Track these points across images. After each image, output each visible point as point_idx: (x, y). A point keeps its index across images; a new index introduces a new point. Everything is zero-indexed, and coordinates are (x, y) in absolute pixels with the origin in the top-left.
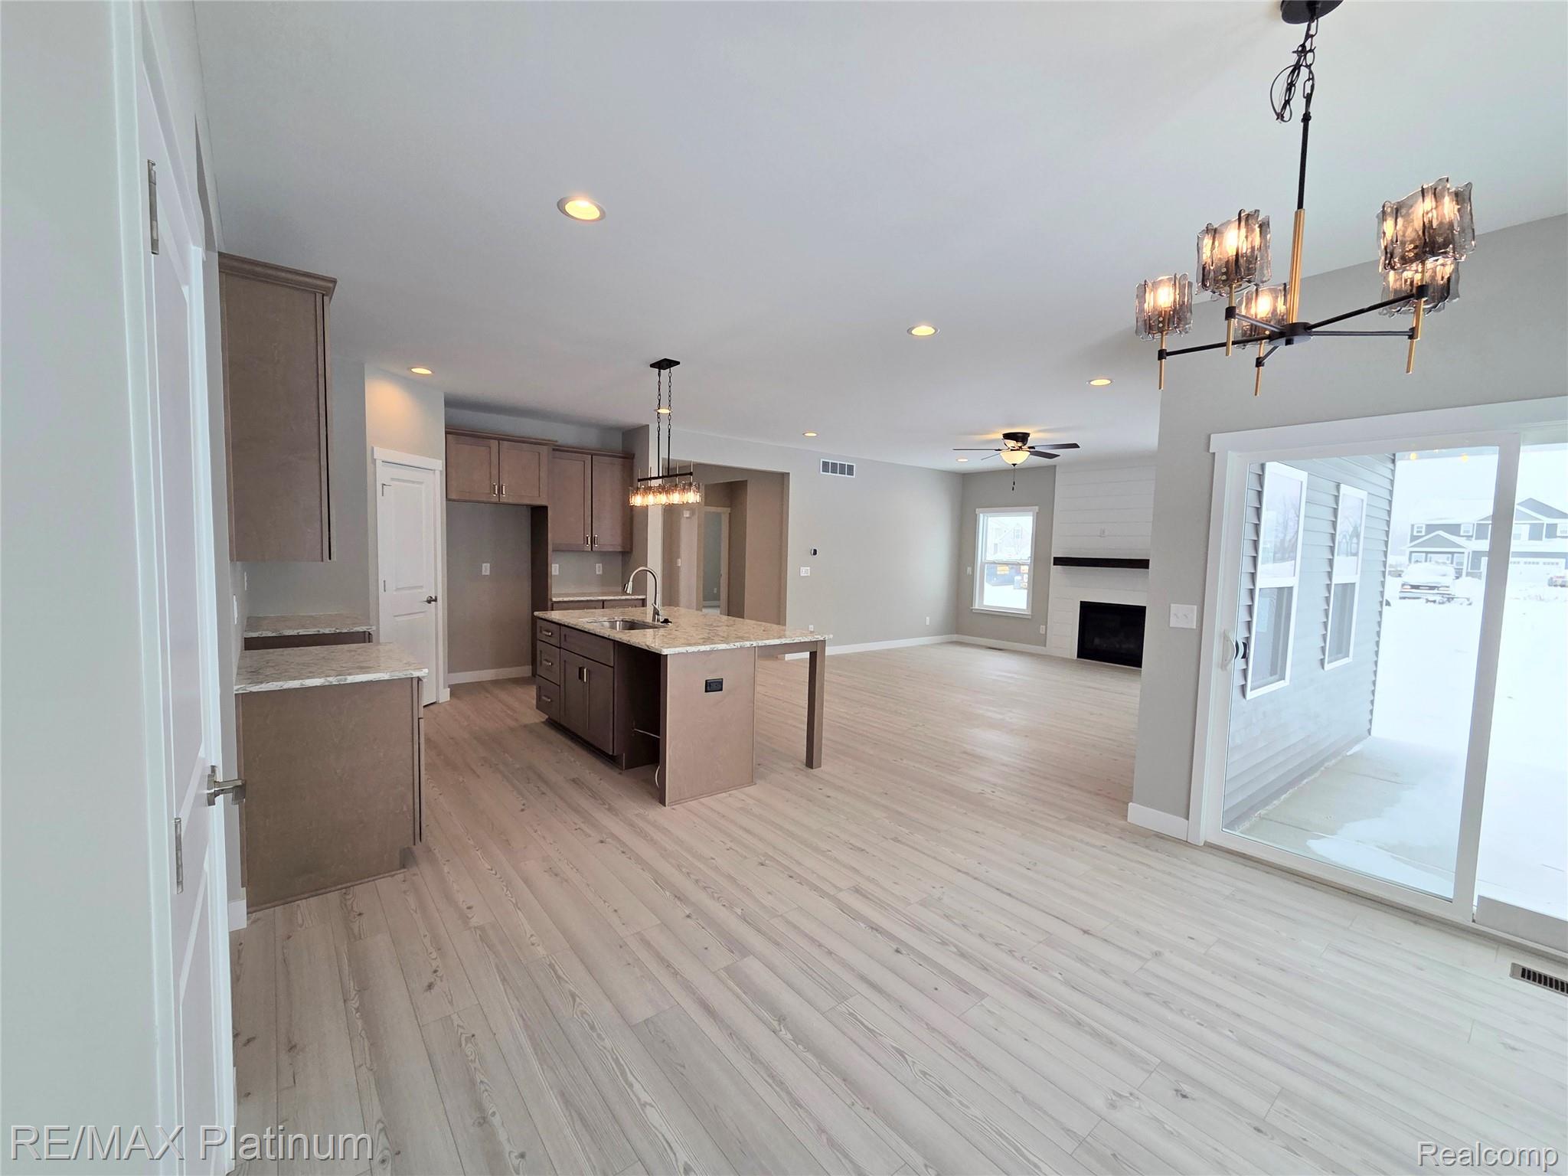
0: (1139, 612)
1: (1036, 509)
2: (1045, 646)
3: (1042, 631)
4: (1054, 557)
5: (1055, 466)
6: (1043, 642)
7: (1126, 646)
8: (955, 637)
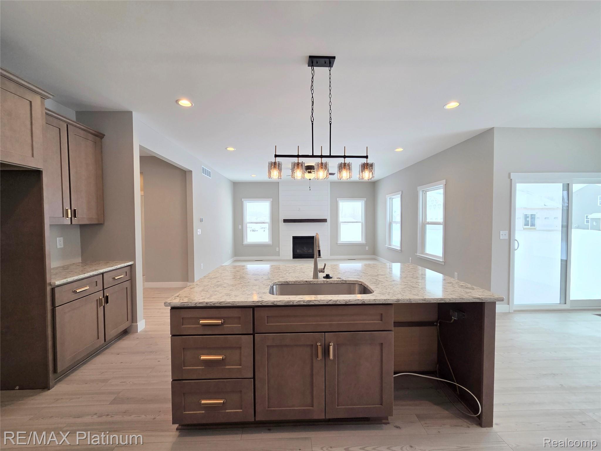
1: (271, 199)
2: (279, 256)
3: (277, 250)
4: (284, 220)
5: (279, 182)
6: (278, 254)
7: (309, 251)
8: (235, 258)
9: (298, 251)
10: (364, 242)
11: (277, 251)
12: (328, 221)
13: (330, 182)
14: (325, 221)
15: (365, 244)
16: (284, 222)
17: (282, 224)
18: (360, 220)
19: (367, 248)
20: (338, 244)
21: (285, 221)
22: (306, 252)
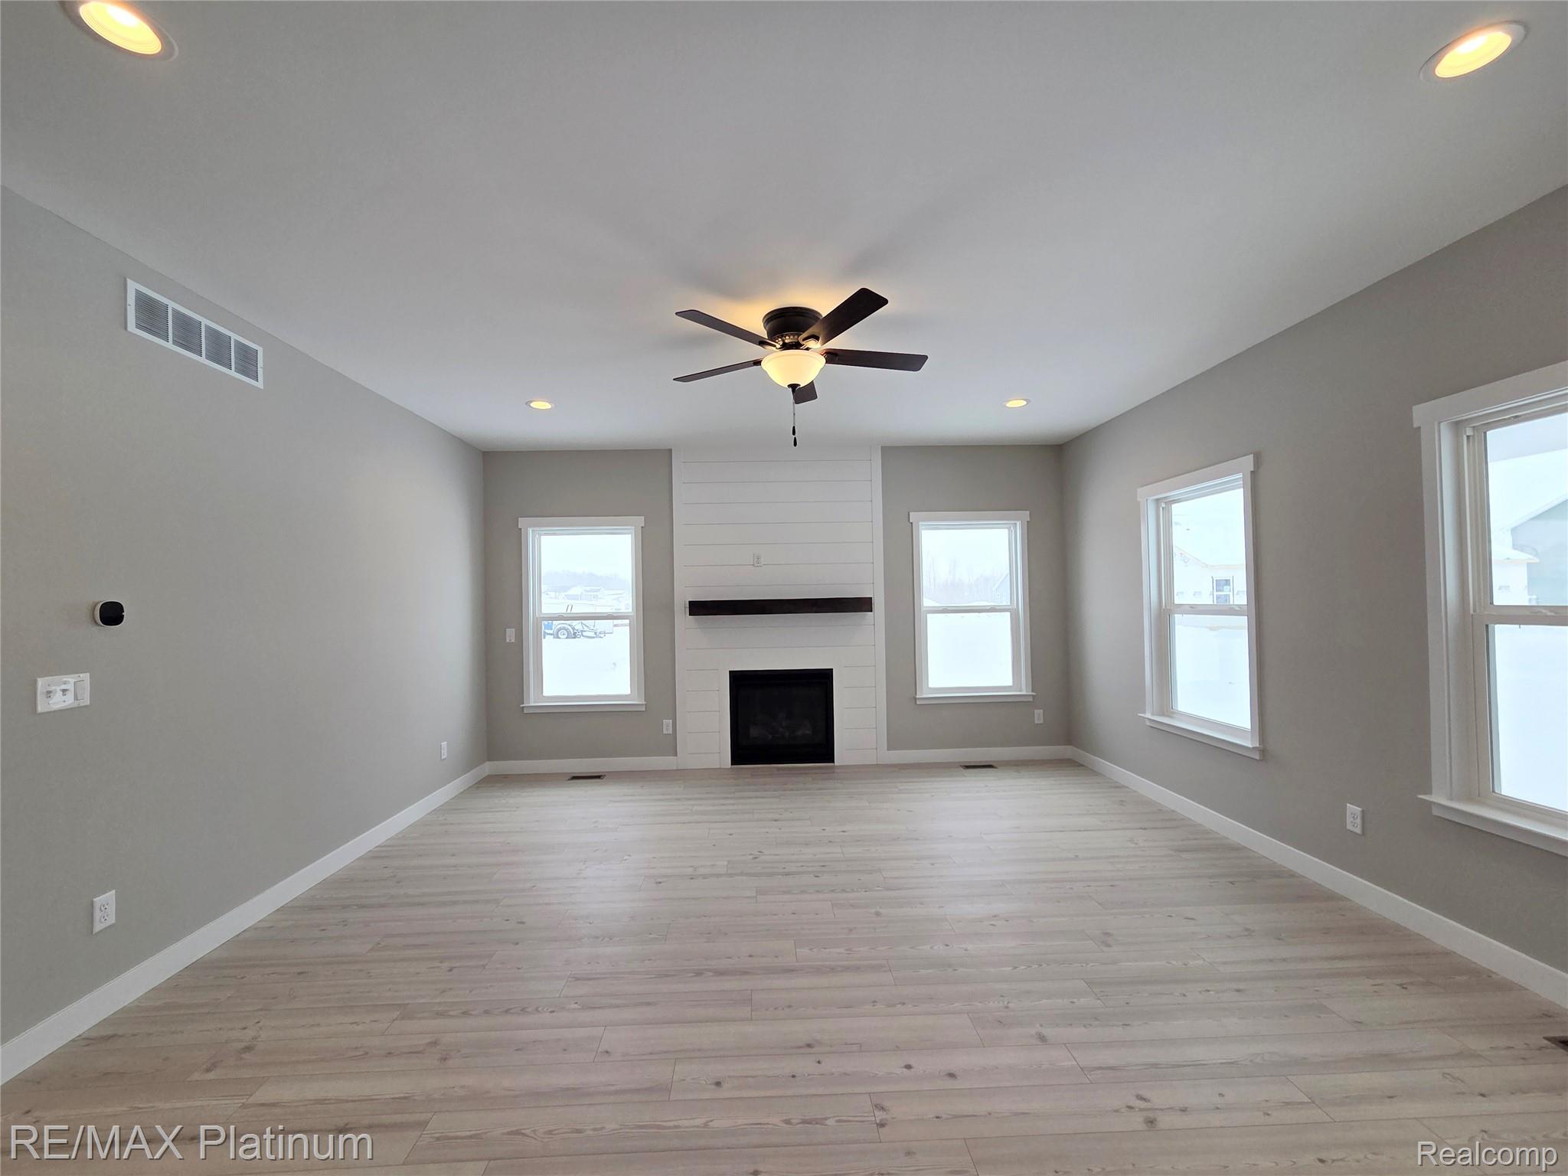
0: (823, 678)
1: (640, 520)
2: (676, 754)
3: (667, 729)
4: (690, 602)
5: (670, 451)
6: (671, 747)
7: (799, 733)
8: (488, 768)
9: (754, 732)
10: (1025, 690)
11: (665, 732)
12: (879, 604)
13: (884, 449)
14: (863, 605)
15: (1031, 699)
16: (690, 615)
17: (684, 622)
18: (1005, 602)
19: (1039, 716)
20: (918, 703)
21: (698, 608)
22: (787, 734)
